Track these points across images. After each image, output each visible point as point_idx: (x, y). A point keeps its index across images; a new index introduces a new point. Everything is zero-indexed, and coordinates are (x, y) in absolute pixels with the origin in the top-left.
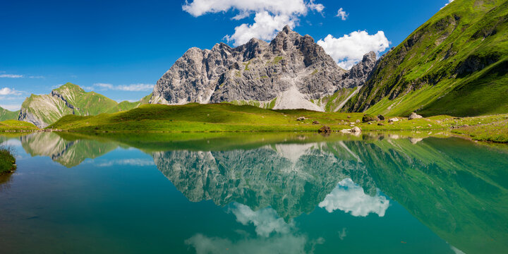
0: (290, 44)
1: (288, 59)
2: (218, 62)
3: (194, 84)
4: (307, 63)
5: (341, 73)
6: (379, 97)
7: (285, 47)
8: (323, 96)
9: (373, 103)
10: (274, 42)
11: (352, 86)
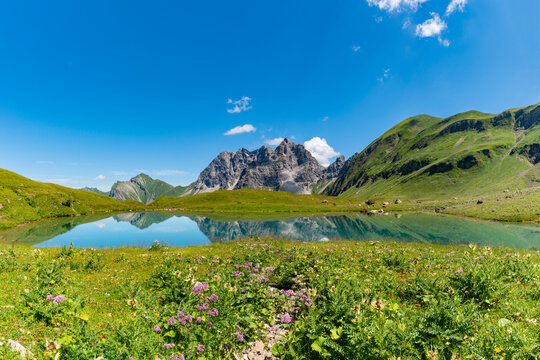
0: (289, 149)
1: (287, 160)
2: (240, 161)
3: (225, 175)
4: (300, 163)
5: (322, 169)
6: (349, 185)
7: (285, 152)
8: (310, 184)
9: (345, 189)
10: (278, 148)
11: (329, 178)
